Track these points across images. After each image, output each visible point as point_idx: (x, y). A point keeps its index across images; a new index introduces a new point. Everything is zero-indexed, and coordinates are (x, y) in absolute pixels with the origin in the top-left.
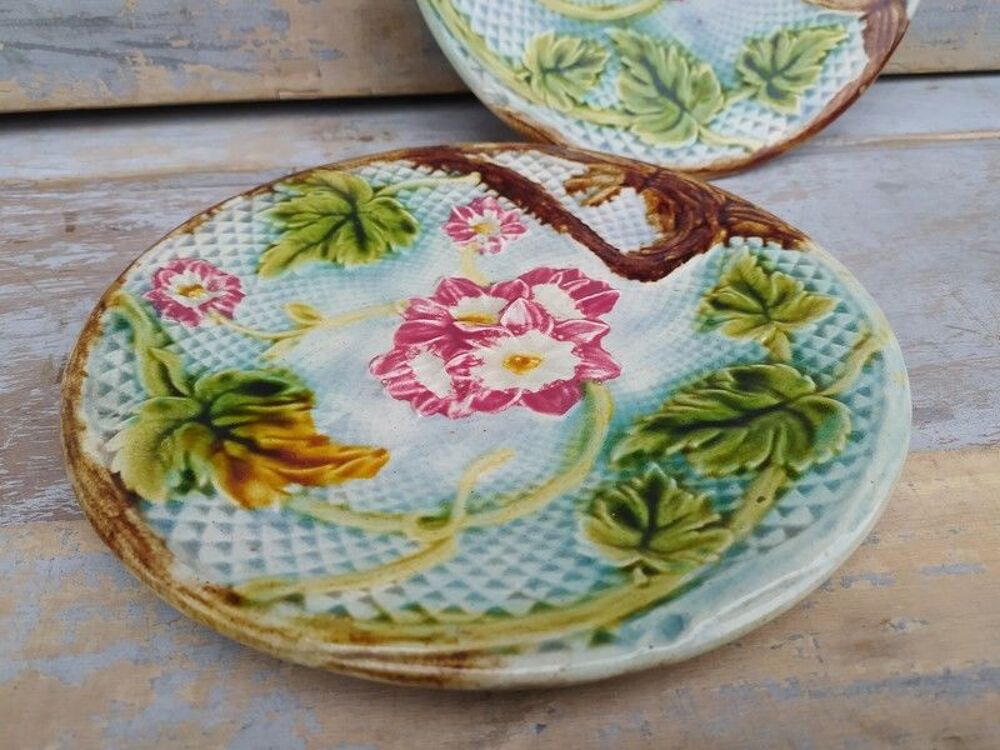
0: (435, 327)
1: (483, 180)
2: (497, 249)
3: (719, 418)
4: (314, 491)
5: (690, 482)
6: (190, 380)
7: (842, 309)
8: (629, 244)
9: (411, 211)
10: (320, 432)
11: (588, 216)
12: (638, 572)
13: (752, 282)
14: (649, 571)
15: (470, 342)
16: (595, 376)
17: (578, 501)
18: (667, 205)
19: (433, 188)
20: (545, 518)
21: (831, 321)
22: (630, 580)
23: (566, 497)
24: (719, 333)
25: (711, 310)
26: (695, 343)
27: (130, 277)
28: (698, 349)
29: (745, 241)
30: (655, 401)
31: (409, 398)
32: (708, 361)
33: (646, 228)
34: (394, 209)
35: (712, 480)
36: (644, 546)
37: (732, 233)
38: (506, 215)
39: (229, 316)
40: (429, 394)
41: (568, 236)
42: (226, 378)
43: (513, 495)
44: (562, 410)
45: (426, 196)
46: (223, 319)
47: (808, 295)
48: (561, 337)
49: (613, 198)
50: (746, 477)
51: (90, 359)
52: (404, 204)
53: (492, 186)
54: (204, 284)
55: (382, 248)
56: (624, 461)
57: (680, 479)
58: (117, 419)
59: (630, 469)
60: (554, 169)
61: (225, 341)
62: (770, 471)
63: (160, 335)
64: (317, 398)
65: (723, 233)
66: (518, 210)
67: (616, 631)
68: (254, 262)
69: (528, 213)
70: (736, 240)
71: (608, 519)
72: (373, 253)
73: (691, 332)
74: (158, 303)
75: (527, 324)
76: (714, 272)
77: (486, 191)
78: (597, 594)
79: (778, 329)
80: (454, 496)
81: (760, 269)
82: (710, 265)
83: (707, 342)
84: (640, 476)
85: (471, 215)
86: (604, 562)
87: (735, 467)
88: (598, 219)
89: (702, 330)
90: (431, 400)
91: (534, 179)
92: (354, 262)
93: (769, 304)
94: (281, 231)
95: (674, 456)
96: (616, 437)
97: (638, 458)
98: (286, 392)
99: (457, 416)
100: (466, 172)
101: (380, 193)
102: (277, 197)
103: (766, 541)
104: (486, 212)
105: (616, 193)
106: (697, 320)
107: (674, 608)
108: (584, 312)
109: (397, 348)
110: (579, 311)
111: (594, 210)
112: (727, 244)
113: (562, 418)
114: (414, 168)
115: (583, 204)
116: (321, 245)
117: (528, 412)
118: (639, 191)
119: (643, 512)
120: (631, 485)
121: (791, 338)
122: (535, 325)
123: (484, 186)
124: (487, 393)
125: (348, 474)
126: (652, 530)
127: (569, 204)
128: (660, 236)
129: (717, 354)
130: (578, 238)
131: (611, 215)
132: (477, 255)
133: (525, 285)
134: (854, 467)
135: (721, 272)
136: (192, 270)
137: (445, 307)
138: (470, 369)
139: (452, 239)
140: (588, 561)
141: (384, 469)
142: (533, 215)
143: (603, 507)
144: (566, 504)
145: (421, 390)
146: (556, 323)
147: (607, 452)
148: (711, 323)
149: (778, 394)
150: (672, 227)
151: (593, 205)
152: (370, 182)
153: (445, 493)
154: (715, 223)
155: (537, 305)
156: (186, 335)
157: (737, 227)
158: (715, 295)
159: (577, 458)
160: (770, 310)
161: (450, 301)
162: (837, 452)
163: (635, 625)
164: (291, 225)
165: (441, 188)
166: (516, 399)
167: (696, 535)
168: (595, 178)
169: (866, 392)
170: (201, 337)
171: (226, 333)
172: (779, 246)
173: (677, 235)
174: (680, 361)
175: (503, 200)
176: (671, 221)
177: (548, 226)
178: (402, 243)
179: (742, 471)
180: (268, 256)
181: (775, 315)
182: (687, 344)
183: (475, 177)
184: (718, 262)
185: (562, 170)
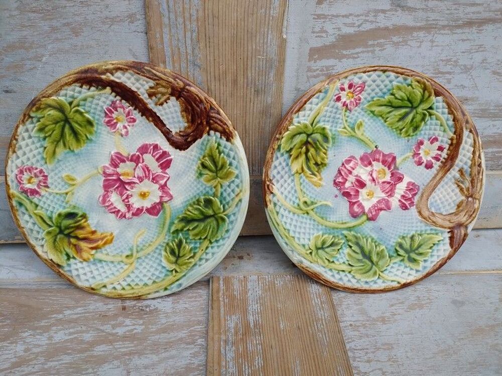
0: (114, 180)
1: (113, 91)
2: (127, 132)
3: (198, 219)
4: (99, 250)
5: (188, 241)
6: (50, 218)
7: (237, 177)
8: (175, 127)
9: (88, 112)
10: (93, 229)
11: (159, 111)
12: (174, 272)
13: (214, 157)
14: (176, 272)
15: (127, 187)
16: (165, 200)
17: (162, 246)
18: (188, 109)
19: (93, 97)
20: (155, 252)
21: (233, 182)
22: (172, 274)
23: (160, 245)
24: (202, 179)
25: (201, 168)
26: (195, 183)
27: (9, 183)
28: (196, 186)
29: (215, 134)
30: (182, 209)
31: (114, 212)
32: (198, 192)
33: (181, 119)
34: (81, 113)
35: (193, 241)
36: (176, 262)
37: (211, 129)
38: (127, 110)
39: (47, 187)
40: (119, 211)
41: (152, 123)
42: (60, 215)
43: (147, 245)
44: (157, 214)
45: (91, 102)
46: (47, 189)
47: (229, 168)
48: (154, 182)
49: (168, 101)
50: (201, 241)
51: (21, 221)
52: (84, 109)
53: (117, 94)
54: (33, 176)
55: (84, 138)
56: (173, 233)
57: (186, 239)
58: (41, 241)
59: (175, 235)
60: (141, 81)
61: (51, 197)
62: (206, 240)
63: (33, 204)
64: (88, 215)
65: (208, 128)
66: (131, 108)
67: (168, 288)
68: (43, 158)
69: (135, 109)
70: (212, 132)
71: (169, 254)
72: (82, 141)
73: (195, 177)
74: (25, 192)
75: (143, 177)
76: (204, 148)
77: (115, 97)
78: (166, 278)
79: (219, 182)
80: (133, 247)
81: (217, 151)
82: (203, 144)
83: (198, 183)
84: (177, 238)
85: (113, 113)
86: (167, 269)
87: (199, 237)
88: (163, 112)
89: (198, 177)
90: (120, 213)
91: (134, 89)
92: (77, 148)
93: (218, 169)
94: (45, 139)
95: (185, 231)
96: (172, 223)
97: (177, 232)
98: (79, 216)
99: (129, 219)
100: (104, 87)
101: (73, 106)
102: (35, 120)
103: (201, 263)
104: (118, 109)
105: (168, 99)
106: (197, 172)
107: (180, 282)
108: (161, 169)
109: (105, 191)
110: (159, 168)
111: (160, 107)
112: (209, 134)
113: (157, 217)
114: (81, 87)
115: (156, 104)
116: (61, 141)
117: (147, 215)
118: (177, 99)
119: (177, 251)
120: (175, 241)
121: (222, 186)
122: (146, 177)
123: (114, 94)
124: (135, 210)
125: (105, 244)
126: (178, 257)
127: (151, 104)
128: (186, 125)
129: (201, 189)
130: (156, 125)
131: (167, 111)
132: (120, 137)
133: (140, 155)
134: (224, 242)
135: (206, 149)
136: (26, 171)
137: (115, 169)
138: (130, 199)
139: (109, 128)
140: (164, 267)
141: (114, 239)
142: (138, 110)
143: (168, 249)
144: (160, 247)
145: (117, 210)
146: (153, 174)
147: (169, 229)
148: (201, 174)
149: (214, 211)
150: (190, 120)
151: (160, 105)
152: (66, 100)
153: (130, 246)
154: (205, 123)
155: (146, 166)
156: (40, 200)
157: (212, 126)
158: (203, 160)
159: (162, 231)
160: (218, 172)
161: (116, 166)
162: (222, 236)
163: (172, 286)
164: (47, 135)
165: (96, 97)
166: (144, 211)
167: (187, 261)
168: (159, 89)
169: (234, 214)
170: (44, 199)
171: (50, 194)
172: (225, 139)
173: (192, 126)
174: (190, 191)
175: (123, 101)
176: (190, 117)
177: (144, 117)
178: (91, 133)
179: (200, 239)
180: (47, 154)
181: (219, 175)
182: (193, 183)
183: (108, 89)
184: (205, 143)
185: (145, 82)
